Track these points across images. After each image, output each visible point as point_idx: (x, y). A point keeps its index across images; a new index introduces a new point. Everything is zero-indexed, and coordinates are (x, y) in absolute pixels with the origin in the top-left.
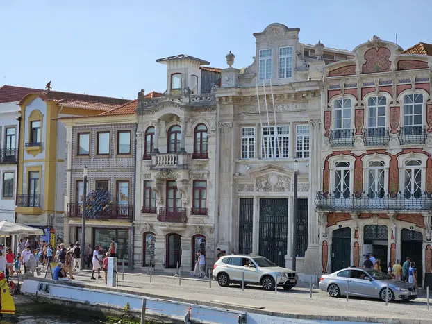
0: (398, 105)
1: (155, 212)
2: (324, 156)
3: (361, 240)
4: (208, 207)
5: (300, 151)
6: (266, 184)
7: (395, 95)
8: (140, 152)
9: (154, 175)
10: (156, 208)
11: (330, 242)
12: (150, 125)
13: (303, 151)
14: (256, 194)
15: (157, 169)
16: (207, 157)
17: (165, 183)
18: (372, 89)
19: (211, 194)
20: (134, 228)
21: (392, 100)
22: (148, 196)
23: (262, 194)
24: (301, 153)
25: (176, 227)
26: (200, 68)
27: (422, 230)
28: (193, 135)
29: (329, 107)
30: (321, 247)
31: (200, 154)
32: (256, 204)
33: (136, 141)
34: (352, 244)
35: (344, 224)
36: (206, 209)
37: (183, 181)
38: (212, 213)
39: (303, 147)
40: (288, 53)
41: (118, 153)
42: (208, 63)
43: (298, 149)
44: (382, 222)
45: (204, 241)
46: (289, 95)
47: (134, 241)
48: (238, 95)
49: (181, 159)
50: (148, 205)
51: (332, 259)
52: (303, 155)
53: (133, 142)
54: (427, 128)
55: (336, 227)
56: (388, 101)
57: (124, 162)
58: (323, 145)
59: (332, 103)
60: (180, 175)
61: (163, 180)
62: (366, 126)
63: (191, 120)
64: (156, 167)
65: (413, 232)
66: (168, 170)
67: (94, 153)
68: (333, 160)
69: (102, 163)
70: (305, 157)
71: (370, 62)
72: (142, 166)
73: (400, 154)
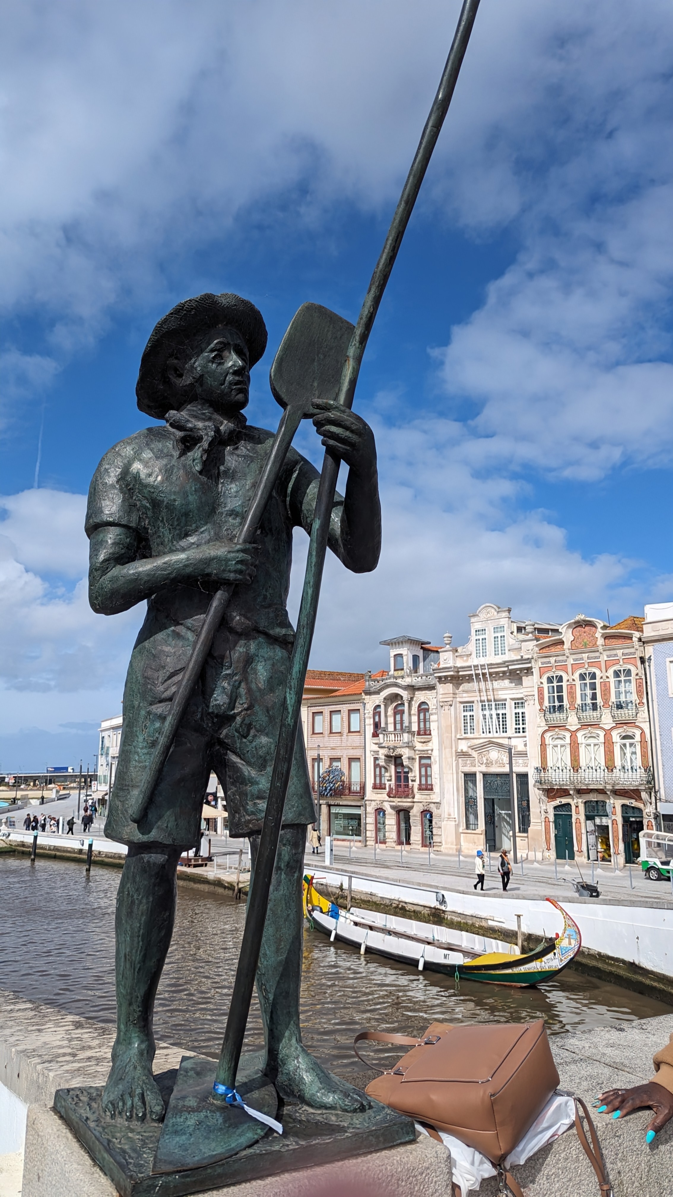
0: (607, 680)
1: (385, 789)
2: (541, 730)
3: (582, 818)
4: (433, 783)
5: (518, 726)
6: (487, 760)
7: (604, 670)
8: (370, 730)
9: (382, 752)
10: (385, 784)
11: (552, 818)
12: (377, 703)
13: (521, 726)
14: (479, 769)
15: (384, 747)
16: (430, 734)
17: (393, 760)
18: (583, 665)
19: (435, 769)
20: (366, 805)
21: (602, 675)
22: (378, 773)
23: (484, 769)
24: (519, 729)
25: (404, 803)
26: (422, 648)
27: (641, 806)
28: (417, 713)
29: (542, 683)
30: (543, 824)
31: (424, 732)
32: (479, 778)
33: (365, 719)
34: (574, 820)
35: (564, 801)
36: (432, 785)
37: (409, 758)
38: (436, 789)
39: (521, 722)
40: (501, 631)
41: (349, 732)
42: (429, 643)
43: (516, 724)
44: (601, 797)
45: (431, 816)
46: (504, 673)
47: (366, 817)
48: (456, 674)
49: (406, 737)
50: (378, 781)
51: (556, 836)
52: (521, 730)
53: (363, 721)
54: (638, 701)
55: (557, 802)
56: (598, 677)
57: (356, 739)
58: (539, 720)
59: (544, 680)
60: (406, 753)
61: (391, 757)
62: (579, 701)
63: (415, 699)
64: (383, 745)
65: (633, 808)
66: (394, 748)
67: (327, 732)
68: (547, 735)
69: (335, 741)
70: (523, 732)
71: (578, 638)
72: (371, 745)
73: (612, 728)
